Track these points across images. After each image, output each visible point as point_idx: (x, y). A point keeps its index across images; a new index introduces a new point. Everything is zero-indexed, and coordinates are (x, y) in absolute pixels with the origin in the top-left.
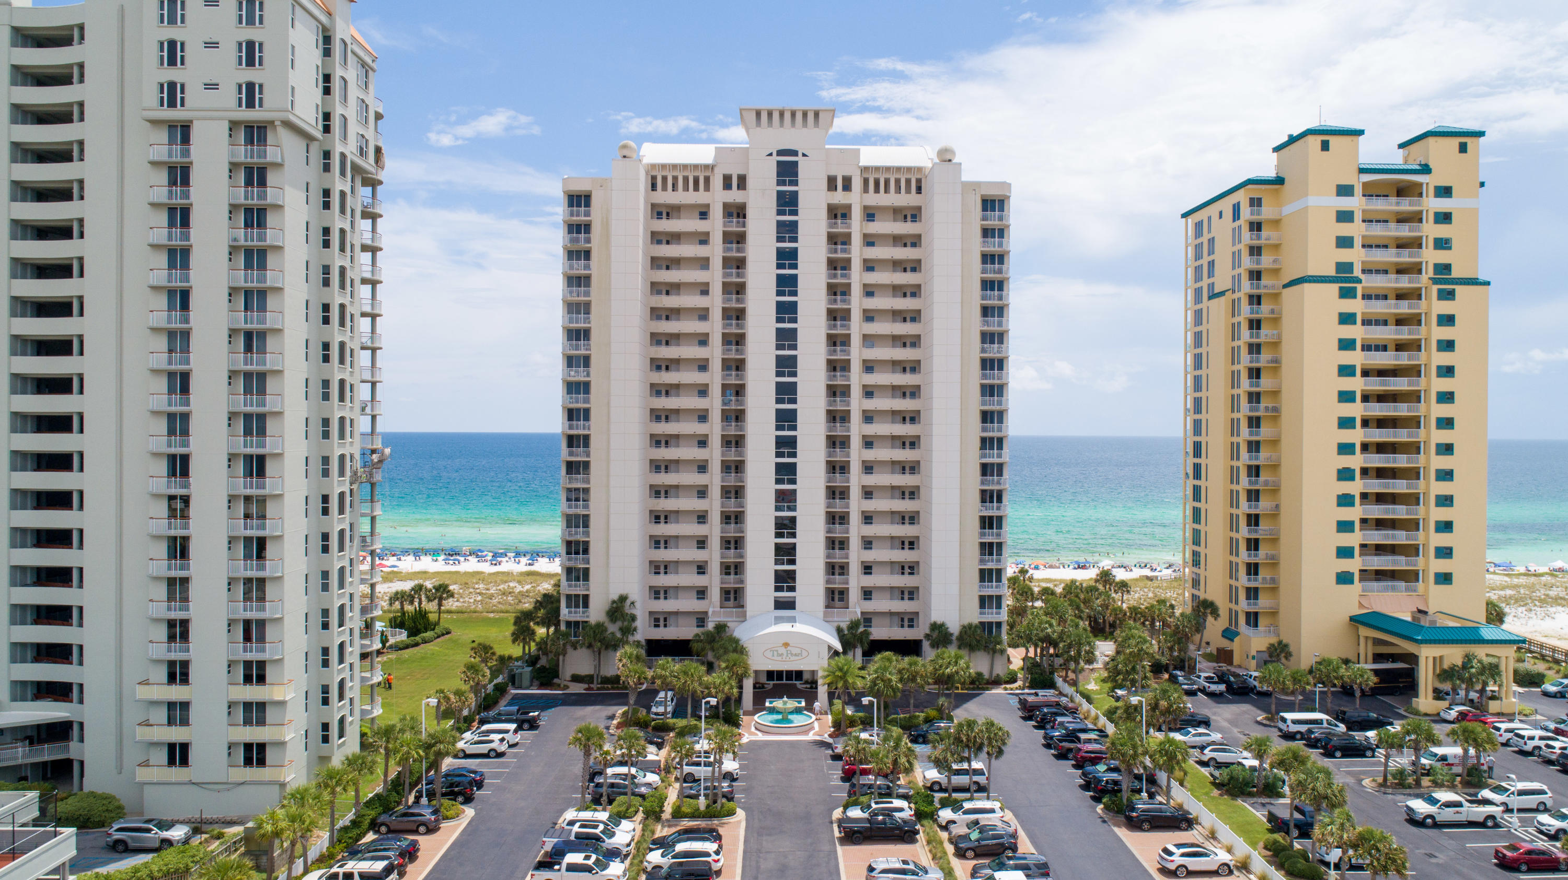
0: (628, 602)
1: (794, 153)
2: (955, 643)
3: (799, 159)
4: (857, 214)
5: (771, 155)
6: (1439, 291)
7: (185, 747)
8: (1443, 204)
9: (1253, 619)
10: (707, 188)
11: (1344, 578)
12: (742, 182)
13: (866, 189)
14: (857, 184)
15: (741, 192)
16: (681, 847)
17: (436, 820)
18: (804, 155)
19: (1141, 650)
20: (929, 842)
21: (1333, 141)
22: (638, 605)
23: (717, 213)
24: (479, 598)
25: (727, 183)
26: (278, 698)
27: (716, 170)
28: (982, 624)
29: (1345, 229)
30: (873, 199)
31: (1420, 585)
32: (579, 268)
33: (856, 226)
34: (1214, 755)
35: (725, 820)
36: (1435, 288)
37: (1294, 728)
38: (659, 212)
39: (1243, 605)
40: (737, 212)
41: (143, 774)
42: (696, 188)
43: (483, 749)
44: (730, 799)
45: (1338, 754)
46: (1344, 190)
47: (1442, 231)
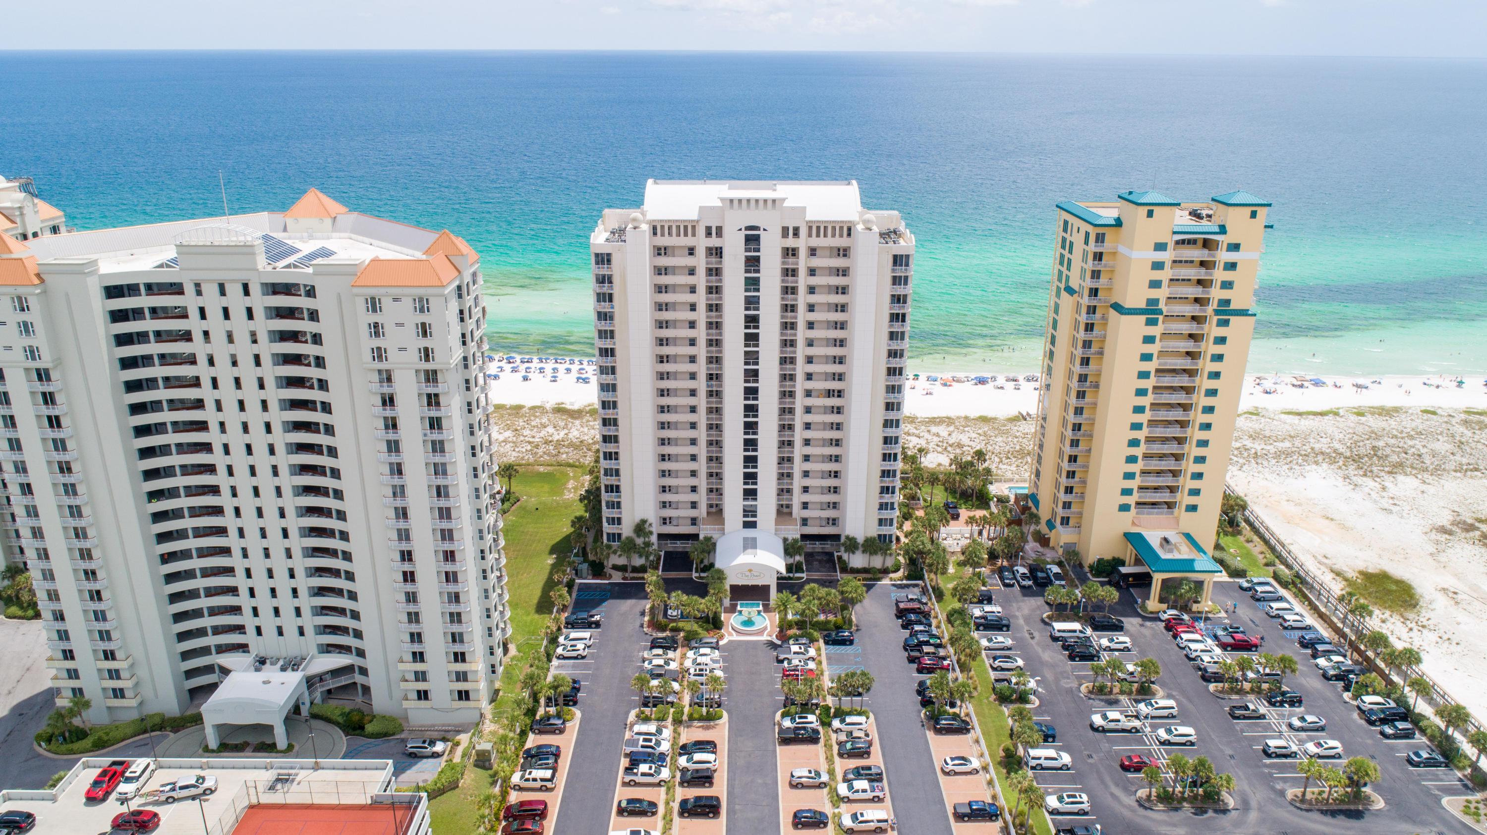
0: (648, 524)
1: (756, 228)
2: (861, 549)
3: (761, 232)
4: (803, 253)
5: (740, 230)
6: (1219, 320)
7: (426, 692)
8: (1232, 257)
9: (1065, 521)
10: (694, 235)
11: (1124, 508)
12: (719, 231)
13: (810, 235)
14: (803, 232)
15: (719, 239)
16: (697, 756)
17: (563, 723)
18: (765, 230)
19: (970, 587)
20: (825, 746)
21: (1156, 210)
22: (654, 525)
23: (701, 252)
24: (529, 448)
25: (709, 233)
26: (473, 669)
27: (700, 223)
28: (880, 536)
29: (1157, 275)
30: (815, 242)
31: (1176, 511)
32: (605, 307)
33: (803, 262)
34: (1001, 664)
35: (717, 722)
36: (1215, 318)
37: (1058, 634)
38: (660, 251)
39: (1060, 512)
40: (717, 252)
41: (406, 704)
42: (686, 235)
43: (574, 654)
44: (719, 706)
45: (1077, 659)
46: (1160, 247)
47: (1228, 276)
